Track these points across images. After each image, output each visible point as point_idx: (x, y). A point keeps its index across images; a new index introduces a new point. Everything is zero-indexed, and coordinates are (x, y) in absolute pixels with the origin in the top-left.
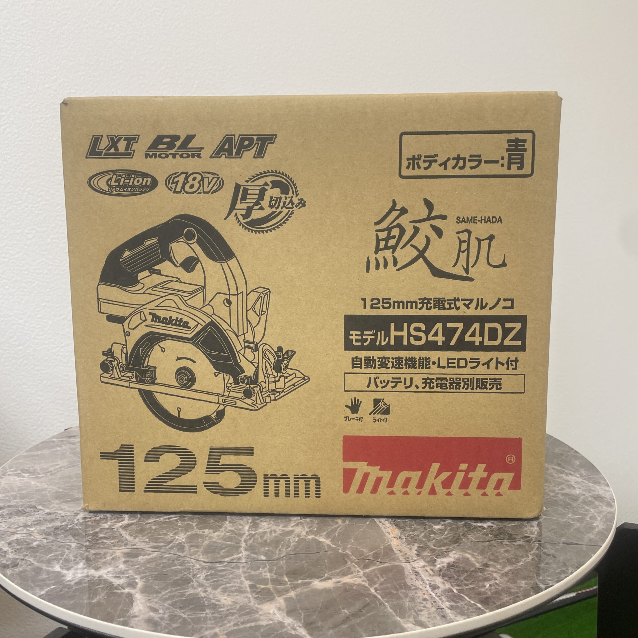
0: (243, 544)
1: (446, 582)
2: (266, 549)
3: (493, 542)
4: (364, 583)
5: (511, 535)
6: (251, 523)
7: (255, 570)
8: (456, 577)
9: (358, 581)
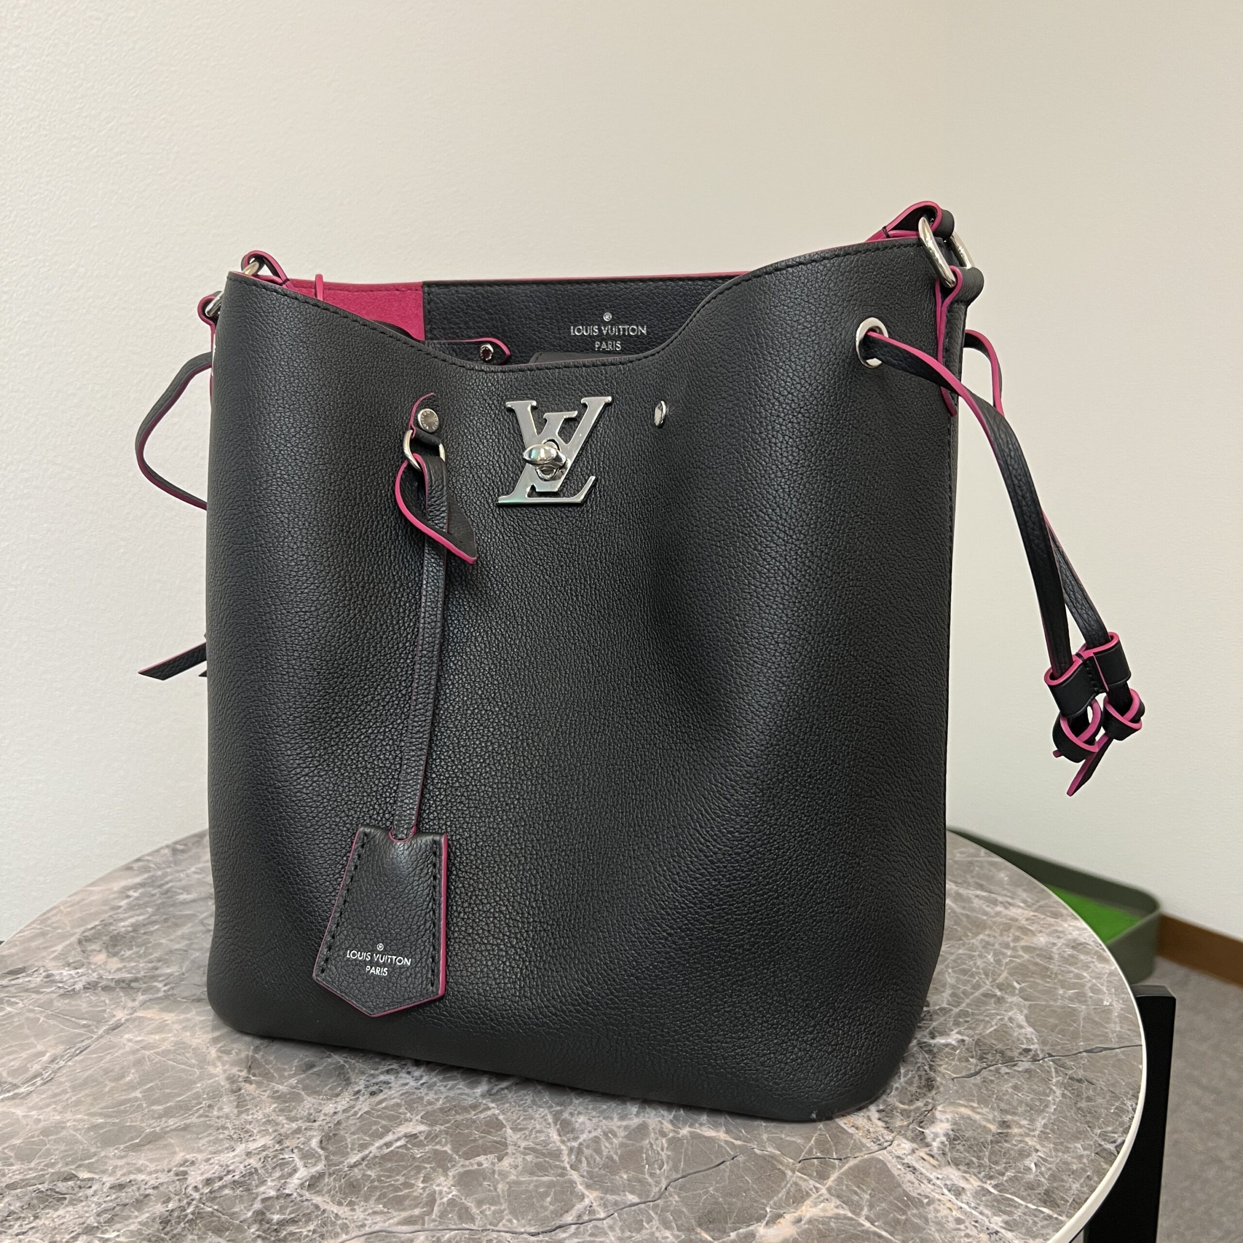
0: (575, 1176)
1: (967, 1176)
2: (625, 1177)
3: (985, 1073)
4: (841, 1212)
5: (1002, 1053)
6: (556, 1124)
7: (639, 1230)
8: (974, 1159)
9: (831, 1208)
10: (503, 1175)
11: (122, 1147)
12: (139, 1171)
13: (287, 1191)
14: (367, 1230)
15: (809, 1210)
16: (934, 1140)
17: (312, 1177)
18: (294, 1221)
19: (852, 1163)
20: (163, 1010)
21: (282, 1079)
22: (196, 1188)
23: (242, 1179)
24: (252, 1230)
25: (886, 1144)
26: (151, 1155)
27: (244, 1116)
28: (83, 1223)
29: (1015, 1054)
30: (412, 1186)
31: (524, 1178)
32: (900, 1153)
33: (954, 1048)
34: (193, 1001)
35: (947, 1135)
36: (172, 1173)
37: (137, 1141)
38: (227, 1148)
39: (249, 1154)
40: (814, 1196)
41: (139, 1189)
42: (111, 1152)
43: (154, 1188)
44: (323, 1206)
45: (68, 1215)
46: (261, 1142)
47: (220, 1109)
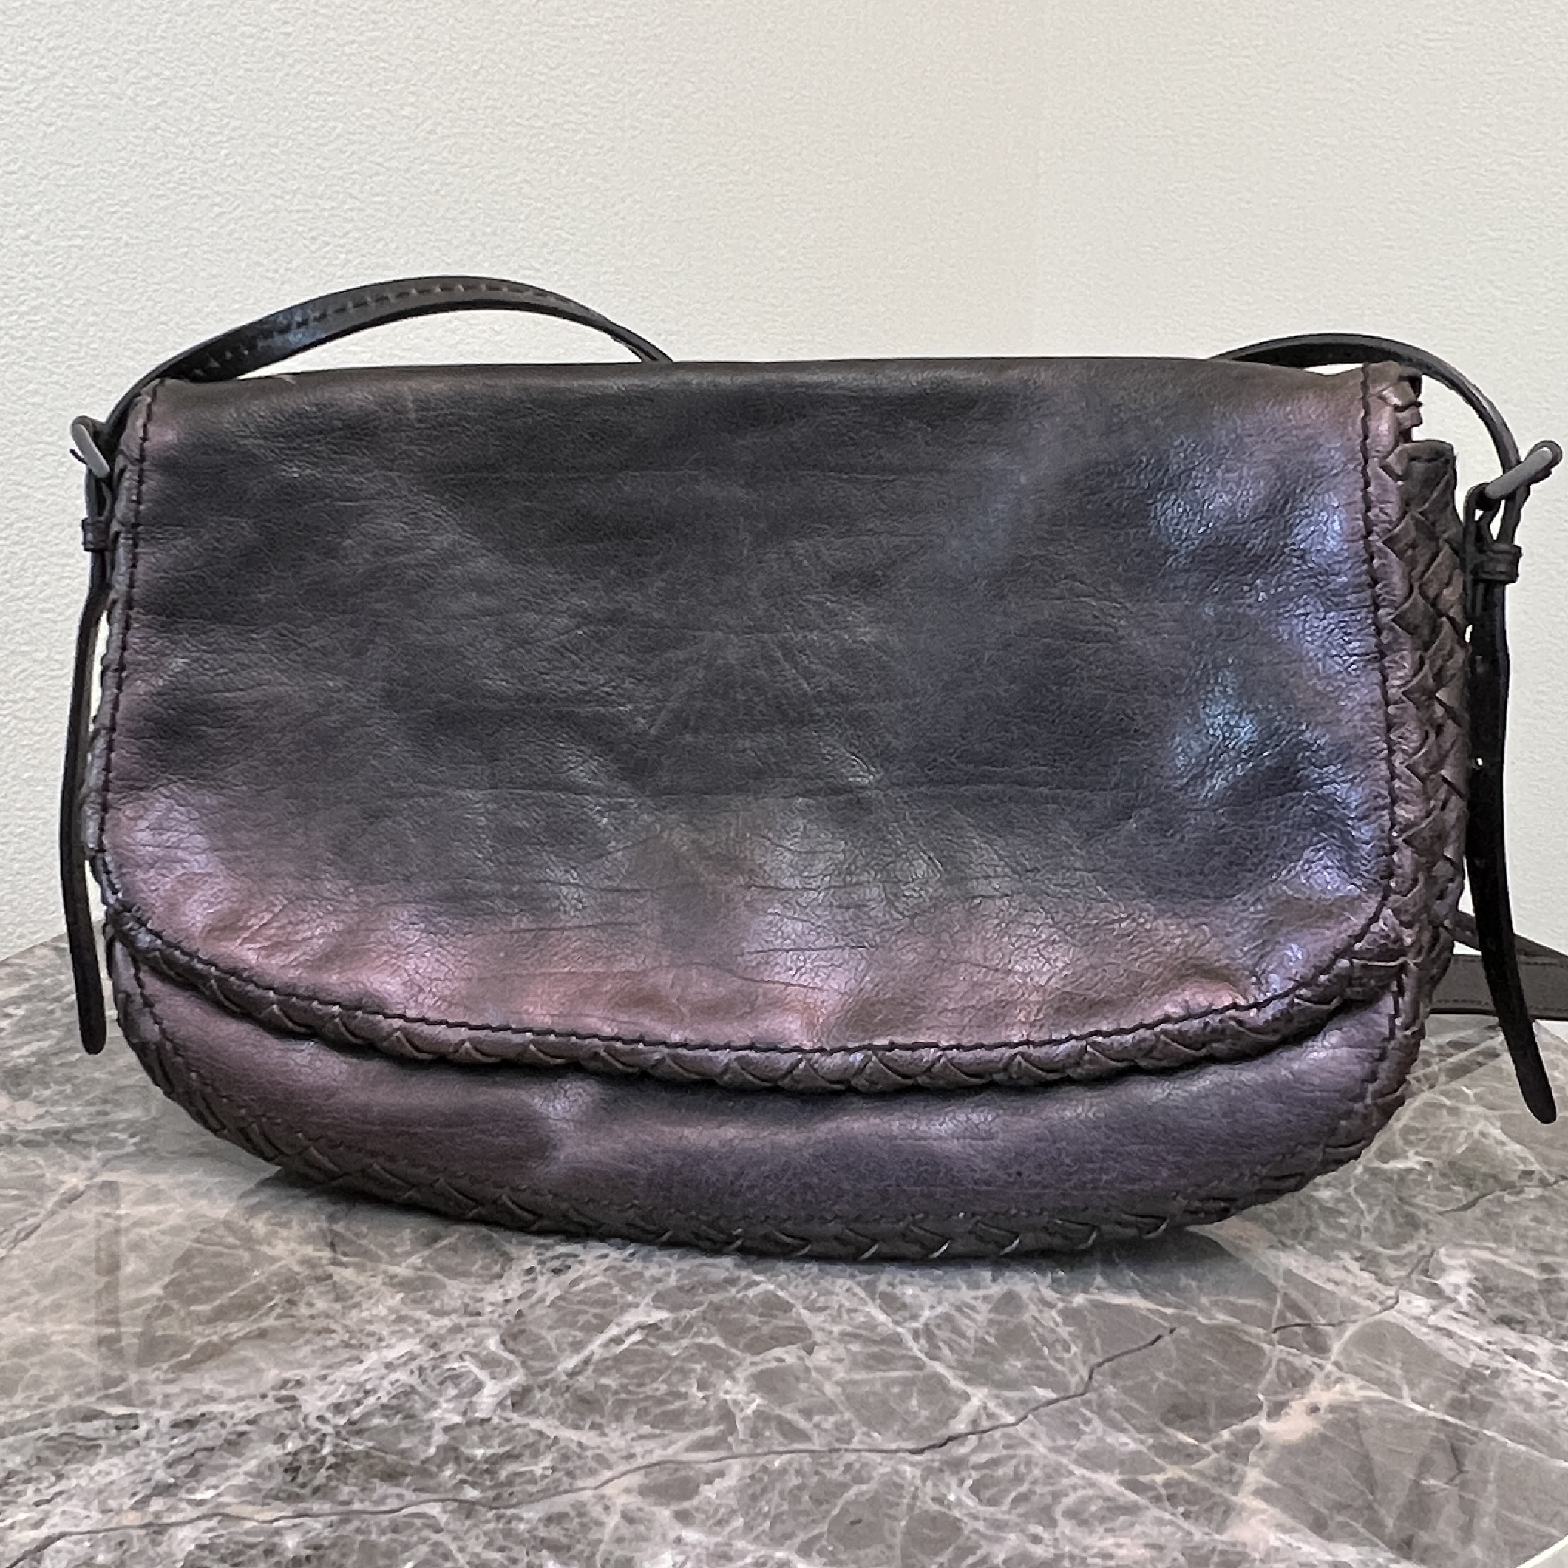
10: (826, 1373)
11: (165, 1366)
12: (211, 1399)
13: (479, 1415)
14: (640, 1461)
15: (1320, 1395)
16: (1457, 1293)
17: (513, 1393)
18: (509, 1456)
19: (1351, 1330)
20: (144, 1171)
21: (394, 1259)
22: (321, 1418)
23: (394, 1402)
24: (448, 1473)
25: (1390, 1302)
26: (220, 1375)
27: (354, 1312)
28: (148, 1480)
29: (1514, 1177)
30: (684, 1396)
31: (860, 1376)
32: (1416, 1312)
33: (1421, 1174)
34: (191, 1155)
35: (1470, 1285)
36: (270, 1400)
37: (187, 1356)
38: (349, 1360)
39: (389, 1366)
40: (1319, 1375)
41: (223, 1425)
42: (151, 1375)
43: (248, 1422)
44: (552, 1433)
45: (115, 1470)
46: (402, 1348)
47: (310, 1305)
